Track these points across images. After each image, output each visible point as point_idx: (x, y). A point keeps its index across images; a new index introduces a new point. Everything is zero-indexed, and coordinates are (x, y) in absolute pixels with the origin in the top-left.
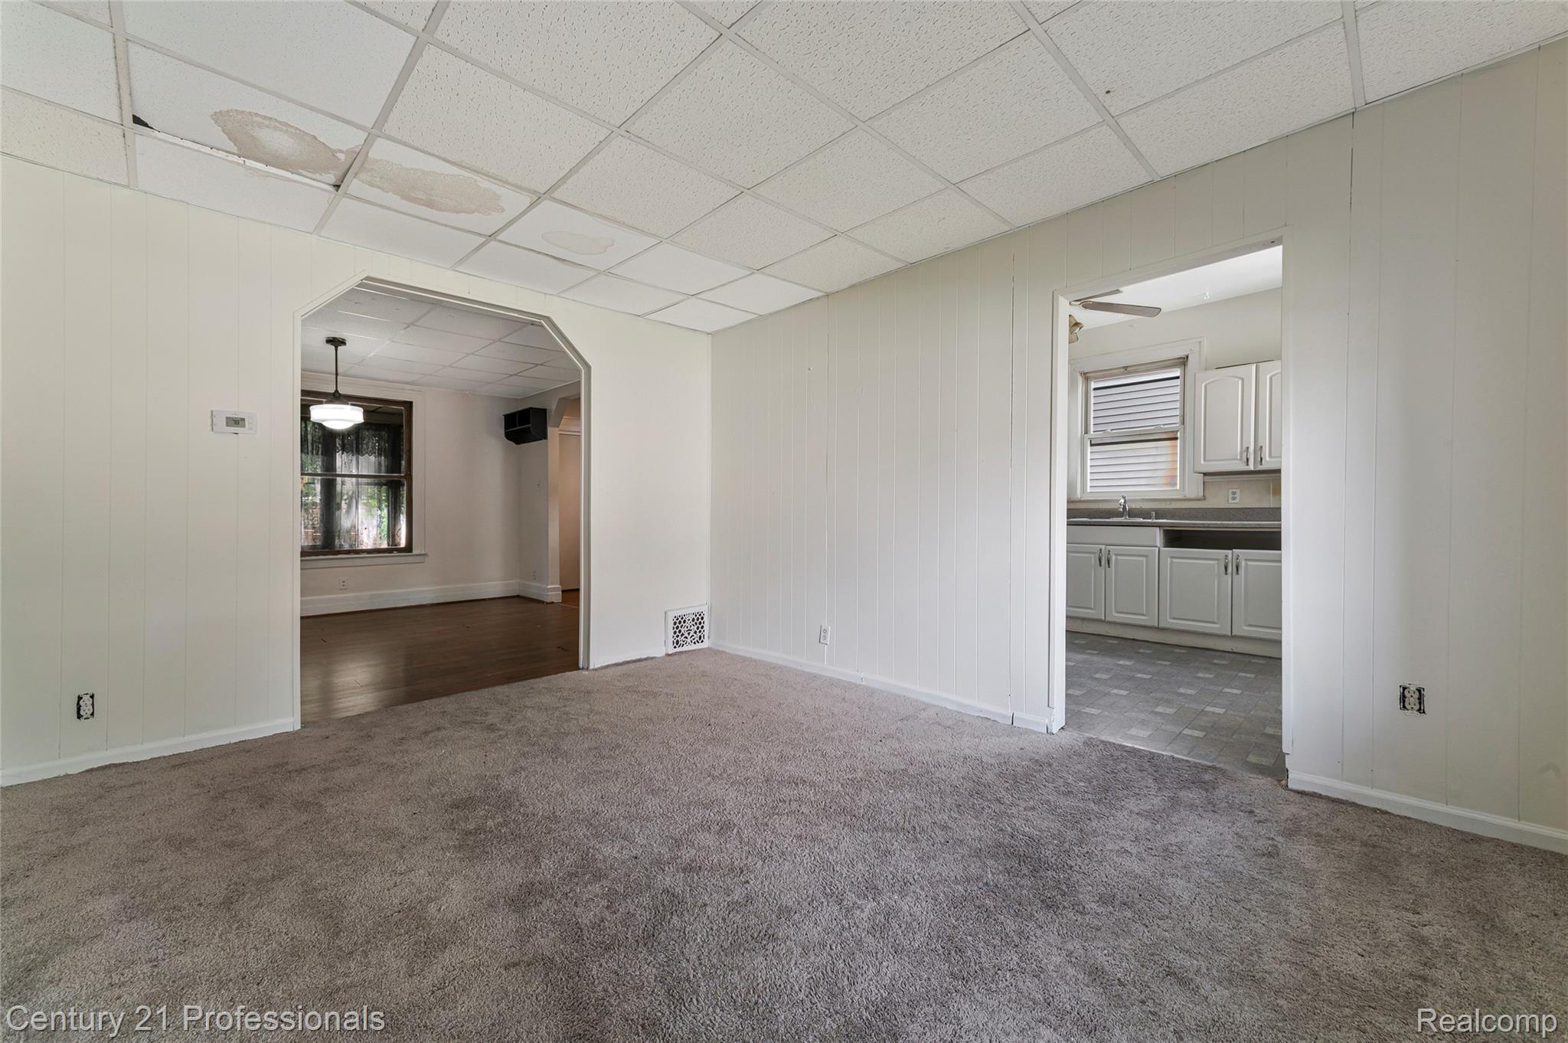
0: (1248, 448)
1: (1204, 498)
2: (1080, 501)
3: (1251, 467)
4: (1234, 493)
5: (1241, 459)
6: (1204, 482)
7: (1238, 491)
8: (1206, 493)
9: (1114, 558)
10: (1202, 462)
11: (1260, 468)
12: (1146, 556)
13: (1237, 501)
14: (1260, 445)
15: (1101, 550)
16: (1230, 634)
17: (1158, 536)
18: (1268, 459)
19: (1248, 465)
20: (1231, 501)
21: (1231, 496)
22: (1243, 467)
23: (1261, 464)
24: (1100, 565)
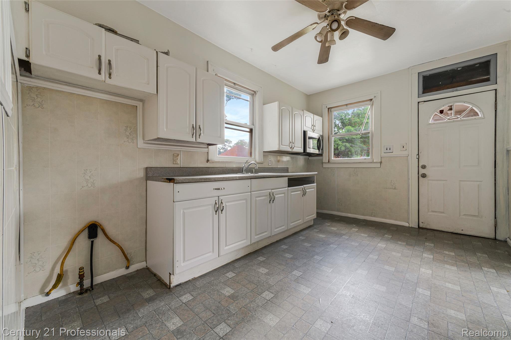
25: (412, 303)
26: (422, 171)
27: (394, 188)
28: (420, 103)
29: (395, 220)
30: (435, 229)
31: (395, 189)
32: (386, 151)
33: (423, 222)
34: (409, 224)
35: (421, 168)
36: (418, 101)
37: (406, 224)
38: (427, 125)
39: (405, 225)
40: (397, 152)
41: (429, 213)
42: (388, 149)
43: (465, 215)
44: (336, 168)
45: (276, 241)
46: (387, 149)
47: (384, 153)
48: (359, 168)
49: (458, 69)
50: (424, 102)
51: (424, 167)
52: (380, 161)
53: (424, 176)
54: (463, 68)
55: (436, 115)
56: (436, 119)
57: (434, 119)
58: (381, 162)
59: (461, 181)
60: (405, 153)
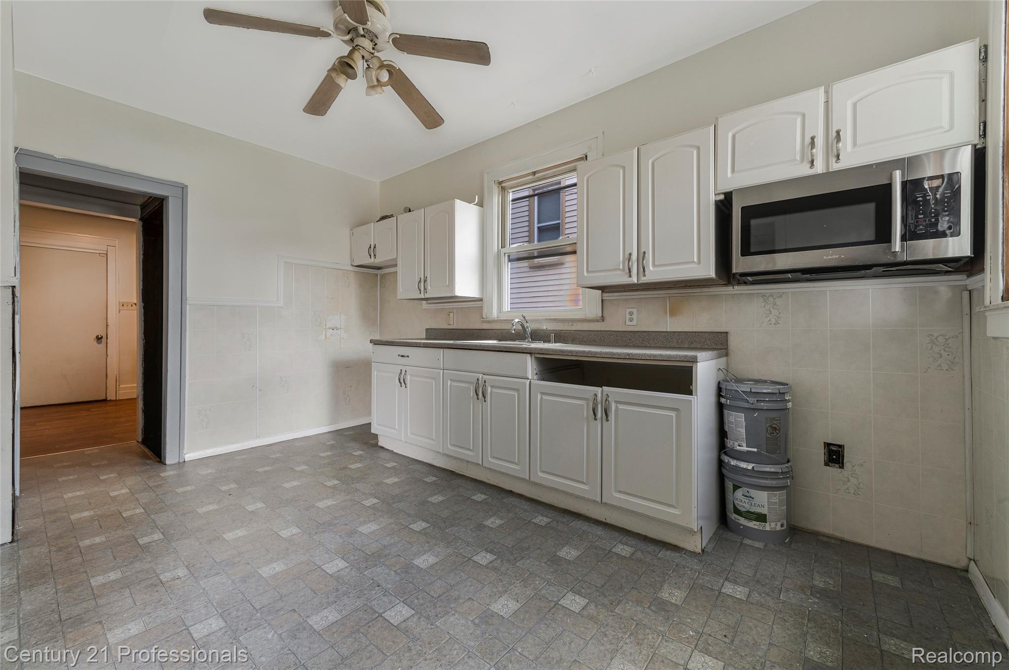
0: (630, 254)
1: (603, 319)
2: (494, 321)
3: (634, 280)
4: (631, 314)
5: (623, 270)
6: (602, 300)
7: (635, 311)
8: (604, 312)
9: (489, 389)
10: (585, 274)
11: (644, 280)
12: (517, 390)
13: (634, 323)
14: (642, 251)
15: (478, 380)
16: (599, 499)
17: (530, 367)
18: (651, 268)
19: (630, 276)
20: (628, 323)
21: (628, 317)
22: (624, 280)
23: (644, 276)
24: (478, 399)
25: (204, 589)
45: (510, 489)
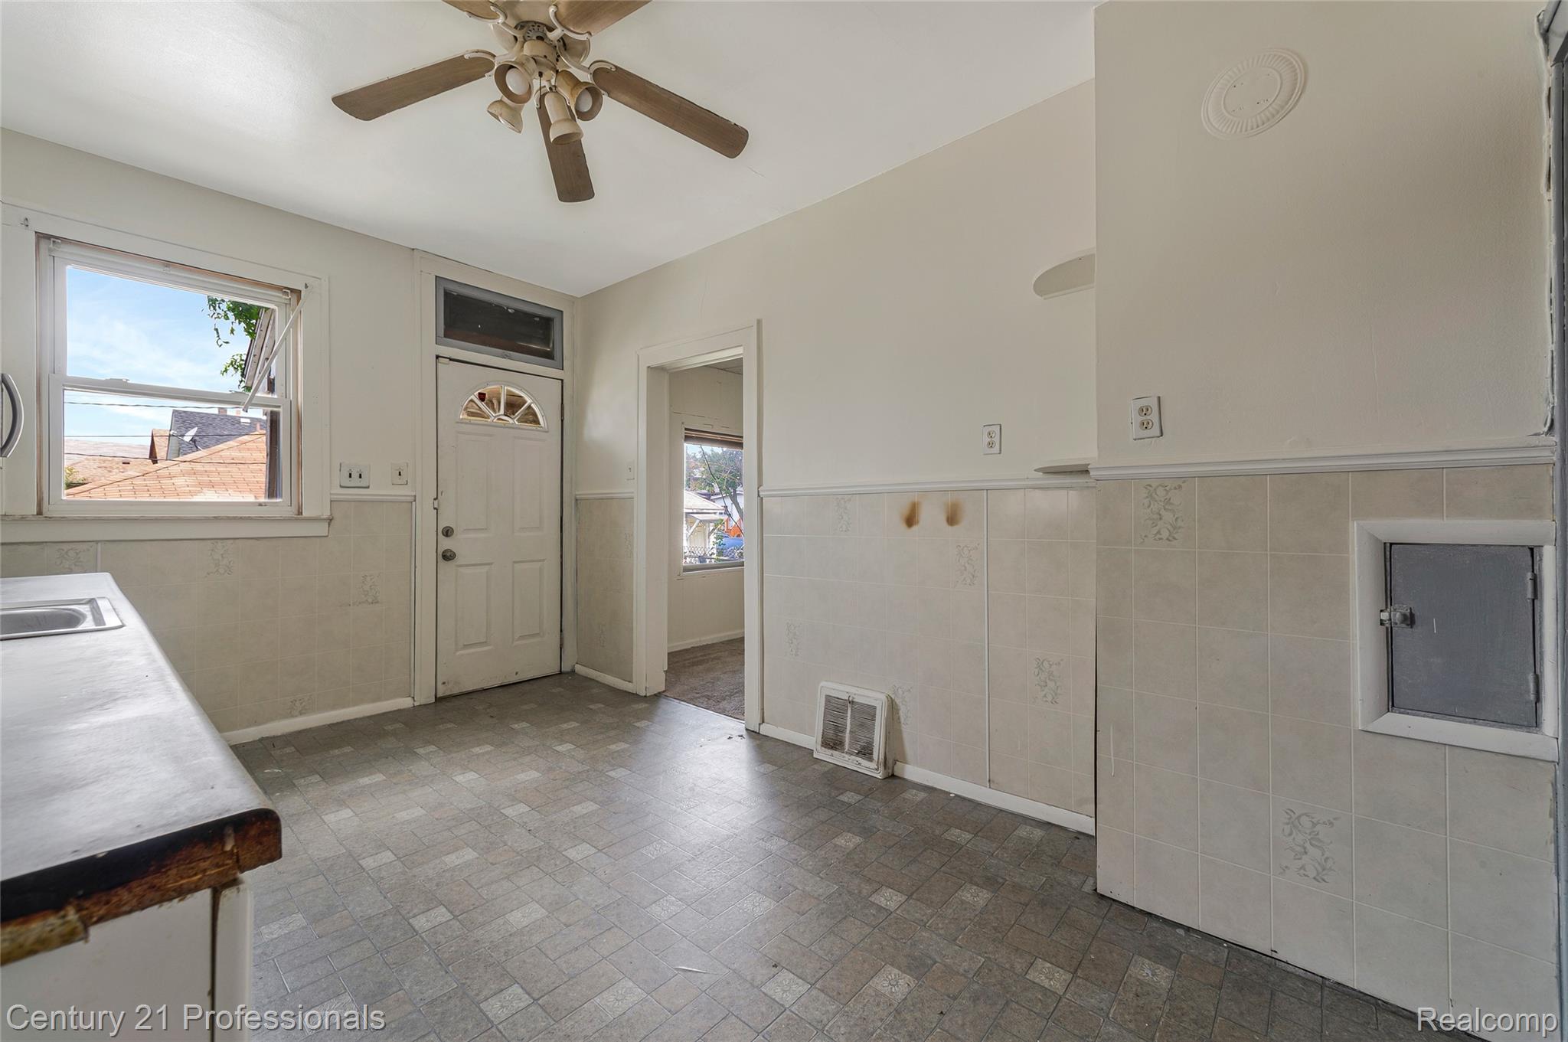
26: (446, 544)
27: (370, 600)
28: (440, 359)
29: (374, 701)
30: (471, 689)
31: (375, 602)
32: (347, 482)
33: (445, 681)
34: (413, 698)
35: (444, 535)
36: (437, 354)
37: (406, 703)
38: (458, 422)
39: (402, 708)
40: (381, 487)
41: (458, 653)
42: (355, 475)
43: (522, 637)
44: (97, 542)
46: (350, 476)
47: (341, 487)
48: (237, 541)
49: (510, 310)
50: (451, 360)
51: (448, 532)
52: (329, 514)
53: (448, 556)
54: (517, 311)
55: (472, 401)
56: (472, 413)
57: (469, 410)
58: (330, 520)
59: (515, 562)
60: (404, 492)
